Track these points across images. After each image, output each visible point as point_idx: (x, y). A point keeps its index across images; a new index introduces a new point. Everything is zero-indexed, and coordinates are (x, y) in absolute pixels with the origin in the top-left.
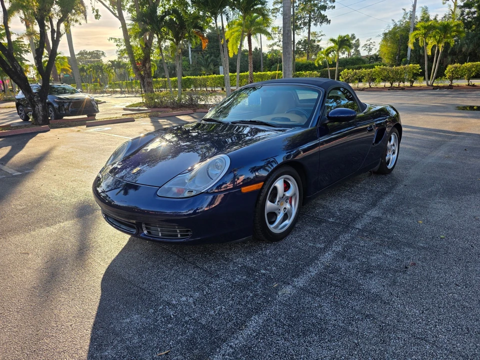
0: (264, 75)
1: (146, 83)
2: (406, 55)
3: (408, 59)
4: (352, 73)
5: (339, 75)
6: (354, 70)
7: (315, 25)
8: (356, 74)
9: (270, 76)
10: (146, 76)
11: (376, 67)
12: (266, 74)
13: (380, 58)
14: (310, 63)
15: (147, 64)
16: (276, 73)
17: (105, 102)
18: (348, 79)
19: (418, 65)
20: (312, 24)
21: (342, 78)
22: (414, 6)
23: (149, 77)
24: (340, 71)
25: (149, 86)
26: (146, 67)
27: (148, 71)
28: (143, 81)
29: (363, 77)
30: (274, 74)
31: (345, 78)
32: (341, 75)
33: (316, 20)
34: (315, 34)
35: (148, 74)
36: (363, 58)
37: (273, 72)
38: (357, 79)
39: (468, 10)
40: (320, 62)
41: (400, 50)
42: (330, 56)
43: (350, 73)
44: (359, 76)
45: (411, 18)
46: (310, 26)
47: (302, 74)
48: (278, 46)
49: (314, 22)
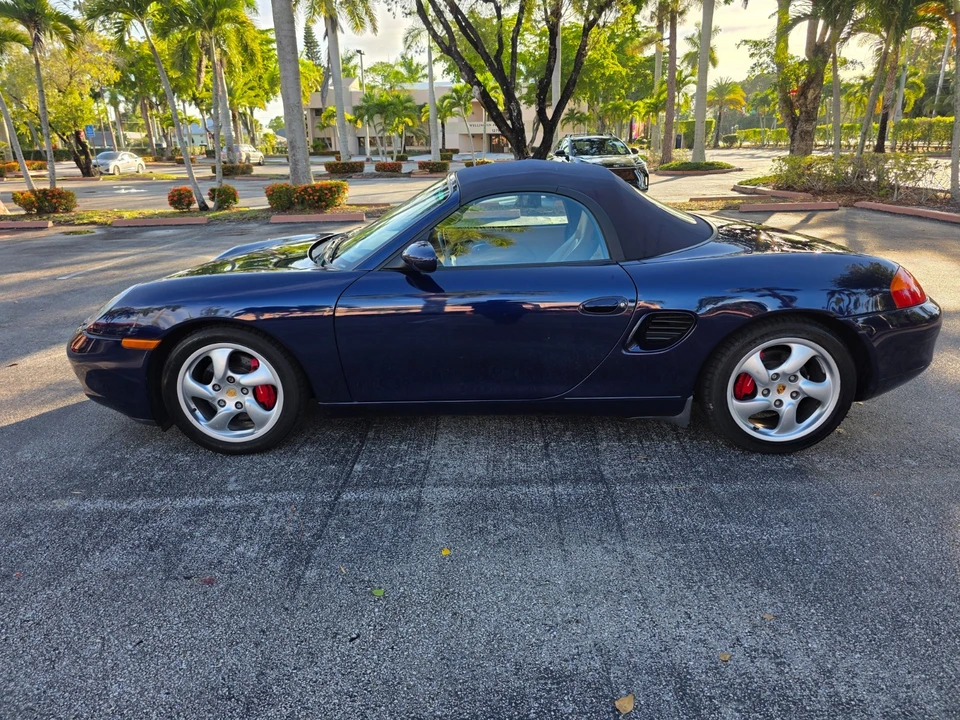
1: (797, 135)
10: (802, 118)
15: (812, 91)
17: (741, 170)
23: (807, 121)
25: (802, 139)
26: (806, 98)
27: (810, 106)
28: (795, 128)
35: (807, 112)
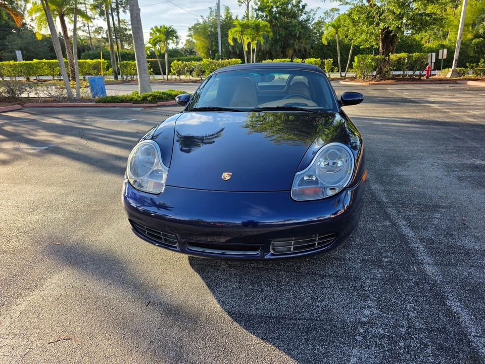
0: (83, 63)
2: (218, 50)
3: (220, 54)
4: (182, 65)
5: (170, 67)
6: (184, 62)
7: (124, 12)
8: (186, 65)
9: (91, 65)
11: (204, 59)
12: (86, 63)
13: (194, 52)
14: (126, 52)
16: (100, 63)
18: (180, 70)
19: (240, 60)
20: (121, 10)
21: (174, 70)
22: (218, 5)
24: (170, 62)
29: (193, 70)
30: (96, 62)
31: (176, 69)
32: (171, 66)
33: (124, 7)
34: (125, 22)
36: (180, 51)
37: (95, 61)
38: (187, 71)
39: (262, 13)
40: (148, 52)
41: (212, 46)
42: (158, 47)
43: (181, 65)
44: (189, 68)
45: (216, 16)
46: (118, 13)
47: (130, 63)
48: (83, 31)
49: (122, 9)
